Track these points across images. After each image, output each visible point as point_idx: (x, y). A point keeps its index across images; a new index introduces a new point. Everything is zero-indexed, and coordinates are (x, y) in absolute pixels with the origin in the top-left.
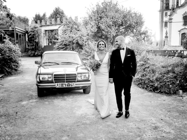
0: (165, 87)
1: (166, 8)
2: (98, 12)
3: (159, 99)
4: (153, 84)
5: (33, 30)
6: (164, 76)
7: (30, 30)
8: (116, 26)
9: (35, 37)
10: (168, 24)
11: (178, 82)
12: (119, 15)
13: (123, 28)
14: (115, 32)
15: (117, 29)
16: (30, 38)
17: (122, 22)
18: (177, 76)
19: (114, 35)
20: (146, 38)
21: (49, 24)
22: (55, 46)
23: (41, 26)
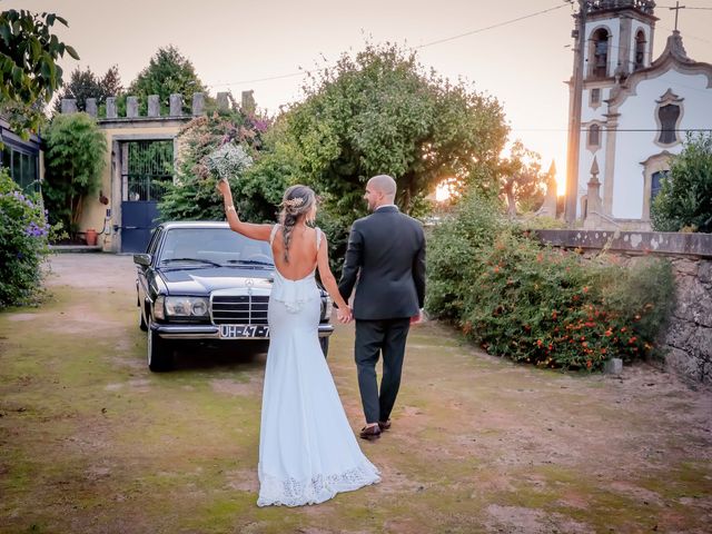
0: (569, 348)
1: (594, 71)
2: (344, 88)
3: (549, 384)
4: (530, 339)
5: (70, 138)
6: (566, 315)
7: (55, 136)
8: (407, 141)
9: (75, 165)
10: (604, 136)
11: (610, 332)
12: (422, 104)
13: (434, 150)
14: (405, 163)
15: (411, 153)
16: (55, 168)
17: (431, 128)
18: (606, 315)
19: (402, 173)
20: (515, 184)
21: (136, 115)
22: (160, 205)
23: (102, 123)
